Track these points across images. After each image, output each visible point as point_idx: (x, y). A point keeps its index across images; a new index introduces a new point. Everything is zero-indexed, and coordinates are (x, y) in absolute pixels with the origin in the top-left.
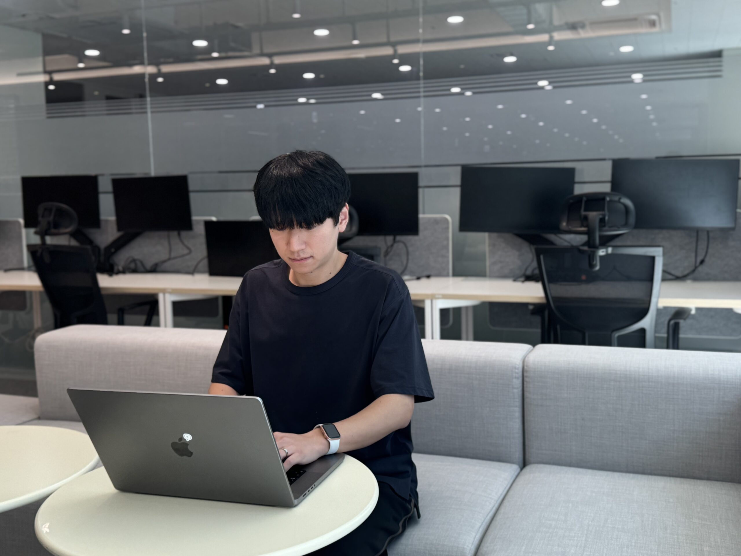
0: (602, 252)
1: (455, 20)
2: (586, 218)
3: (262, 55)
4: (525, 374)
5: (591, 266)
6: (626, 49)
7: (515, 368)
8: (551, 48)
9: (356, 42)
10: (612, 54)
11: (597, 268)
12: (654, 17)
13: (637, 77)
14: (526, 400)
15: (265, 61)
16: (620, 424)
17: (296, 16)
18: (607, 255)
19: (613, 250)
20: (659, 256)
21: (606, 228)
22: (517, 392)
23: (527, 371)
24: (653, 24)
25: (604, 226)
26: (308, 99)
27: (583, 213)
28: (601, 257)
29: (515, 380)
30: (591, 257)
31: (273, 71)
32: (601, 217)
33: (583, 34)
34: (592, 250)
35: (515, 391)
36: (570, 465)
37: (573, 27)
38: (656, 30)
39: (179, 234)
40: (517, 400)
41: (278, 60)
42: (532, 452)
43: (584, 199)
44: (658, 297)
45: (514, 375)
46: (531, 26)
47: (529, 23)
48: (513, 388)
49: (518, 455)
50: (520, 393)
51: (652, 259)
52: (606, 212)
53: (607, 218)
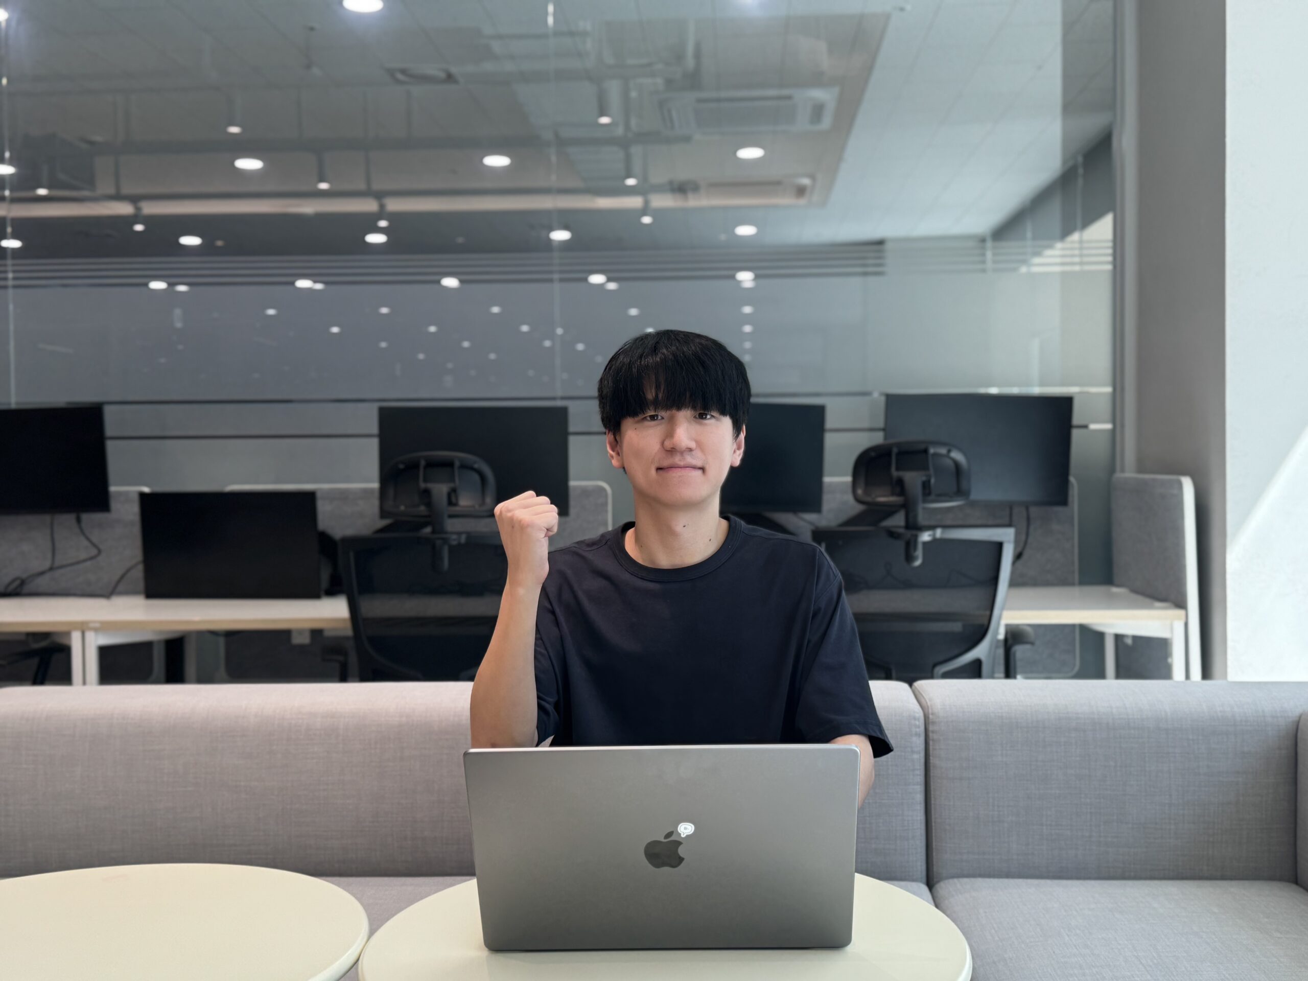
0: (926, 537)
1: (497, 161)
2: (900, 482)
3: (118, 197)
4: (931, 728)
5: (909, 558)
6: (745, 230)
7: (915, 718)
8: (647, 220)
9: (324, 186)
10: (723, 237)
11: (918, 563)
12: (806, 181)
13: (746, 278)
14: (933, 773)
15: (124, 209)
16: (1088, 800)
17: (234, 130)
18: (935, 541)
19: (942, 533)
20: (1009, 542)
21: (932, 497)
22: (919, 757)
23: (933, 723)
24: (801, 191)
25: (929, 494)
26: (171, 285)
27: (895, 473)
28: (925, 544)
29: (914, 739)
30: (910, 546)
31: (139, 228)
32: (924, 478)
33: (693, 201)
34: (914, 532)
35: (916, 756)
36: (1009, 875)
37: (681, 189)
38: (802, 201)
39: (79, 520)
40: (918, 772)
41: (150, 208)
42: (945, 858)
43: (895, 450)
44: (1003, 609)
45: (914, 730)
46: (631, 182)
47: (629, 176)
48: (913, 752)
49: (920, 866)
50: (923, 760)
51: (999, 546)
52: (932, 471)
53: (933, 481)
